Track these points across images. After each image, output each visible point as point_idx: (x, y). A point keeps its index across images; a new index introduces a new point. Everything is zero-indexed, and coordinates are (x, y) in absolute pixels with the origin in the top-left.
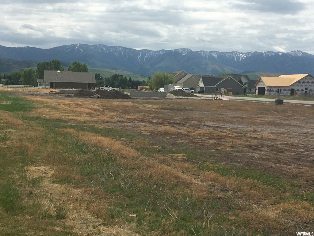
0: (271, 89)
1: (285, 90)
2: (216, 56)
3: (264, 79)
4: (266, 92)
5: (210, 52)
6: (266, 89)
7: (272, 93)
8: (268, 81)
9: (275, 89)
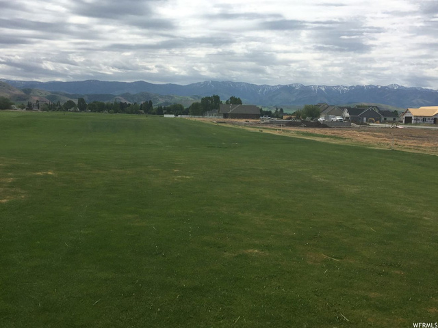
0: (417, 118)
1: (429, 119)
2: (324, 89)
3: (410, 110)
4: (413, 121)
5: (319, 86)
6: (413, 118)
7: (418, 122)
8: (414, 112)
9: (421, 119)
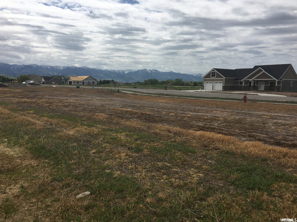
0: (74, 82)
1: (80, 82)
2: (49, 68)
3: (71, 78)
4: (72, 83)
5: (47, 66)
6: (72, 82)
7: (75, 84)
8: (73, 79)
9: (76, 82)
